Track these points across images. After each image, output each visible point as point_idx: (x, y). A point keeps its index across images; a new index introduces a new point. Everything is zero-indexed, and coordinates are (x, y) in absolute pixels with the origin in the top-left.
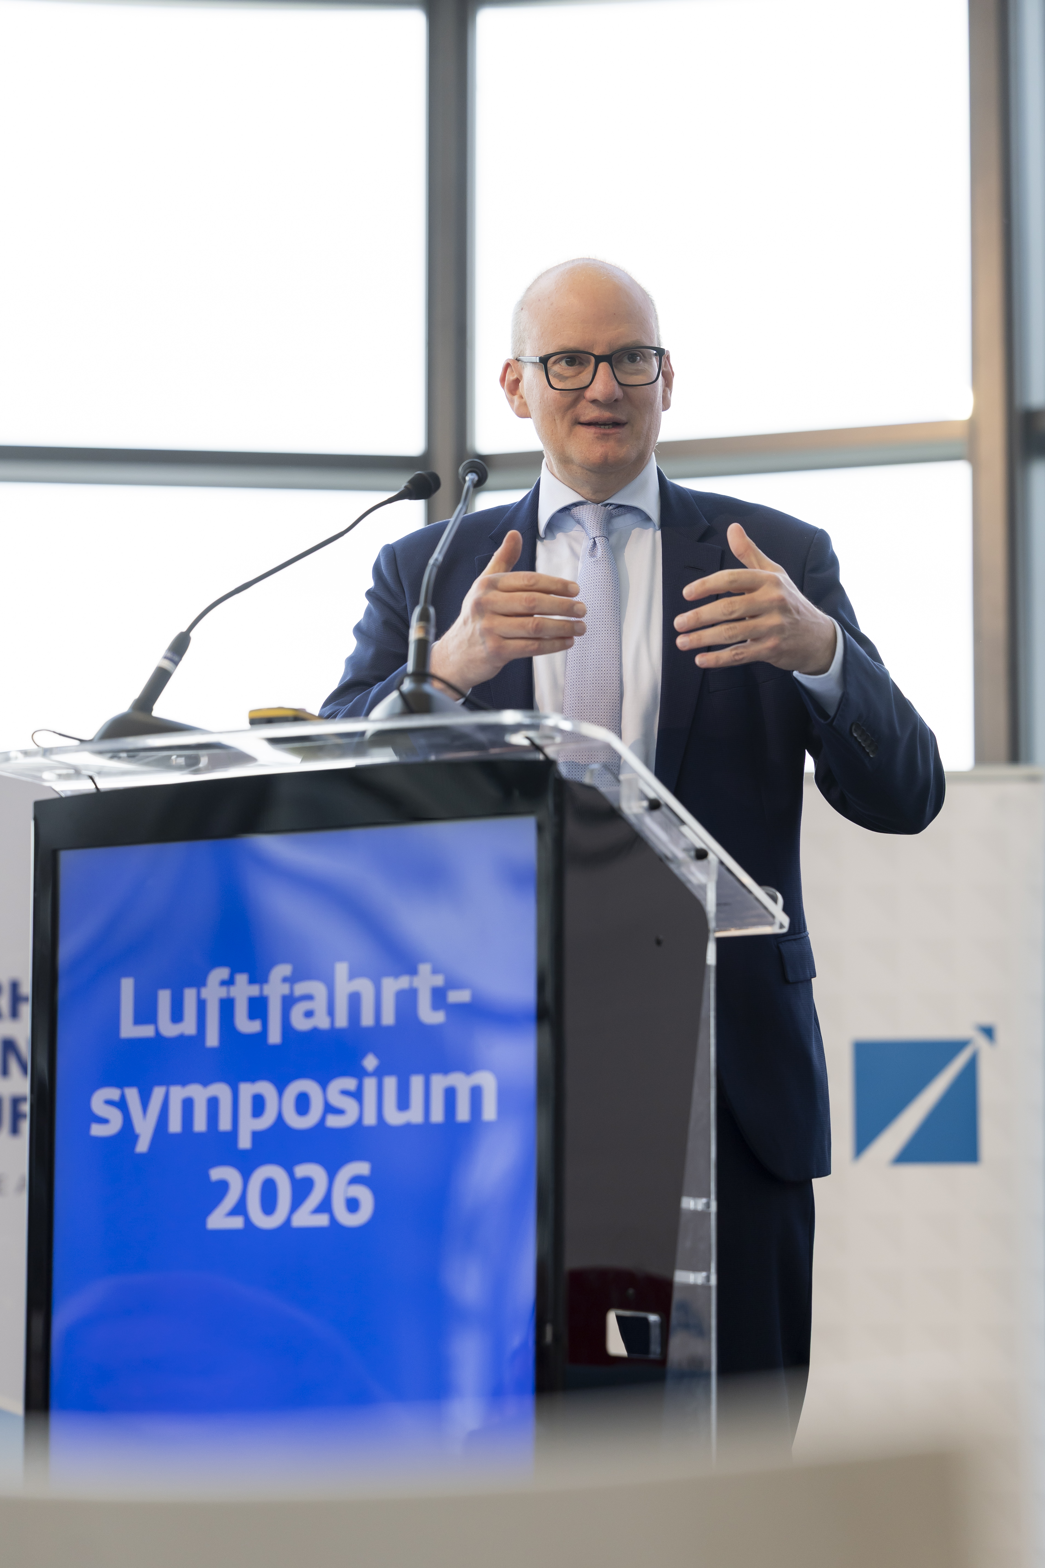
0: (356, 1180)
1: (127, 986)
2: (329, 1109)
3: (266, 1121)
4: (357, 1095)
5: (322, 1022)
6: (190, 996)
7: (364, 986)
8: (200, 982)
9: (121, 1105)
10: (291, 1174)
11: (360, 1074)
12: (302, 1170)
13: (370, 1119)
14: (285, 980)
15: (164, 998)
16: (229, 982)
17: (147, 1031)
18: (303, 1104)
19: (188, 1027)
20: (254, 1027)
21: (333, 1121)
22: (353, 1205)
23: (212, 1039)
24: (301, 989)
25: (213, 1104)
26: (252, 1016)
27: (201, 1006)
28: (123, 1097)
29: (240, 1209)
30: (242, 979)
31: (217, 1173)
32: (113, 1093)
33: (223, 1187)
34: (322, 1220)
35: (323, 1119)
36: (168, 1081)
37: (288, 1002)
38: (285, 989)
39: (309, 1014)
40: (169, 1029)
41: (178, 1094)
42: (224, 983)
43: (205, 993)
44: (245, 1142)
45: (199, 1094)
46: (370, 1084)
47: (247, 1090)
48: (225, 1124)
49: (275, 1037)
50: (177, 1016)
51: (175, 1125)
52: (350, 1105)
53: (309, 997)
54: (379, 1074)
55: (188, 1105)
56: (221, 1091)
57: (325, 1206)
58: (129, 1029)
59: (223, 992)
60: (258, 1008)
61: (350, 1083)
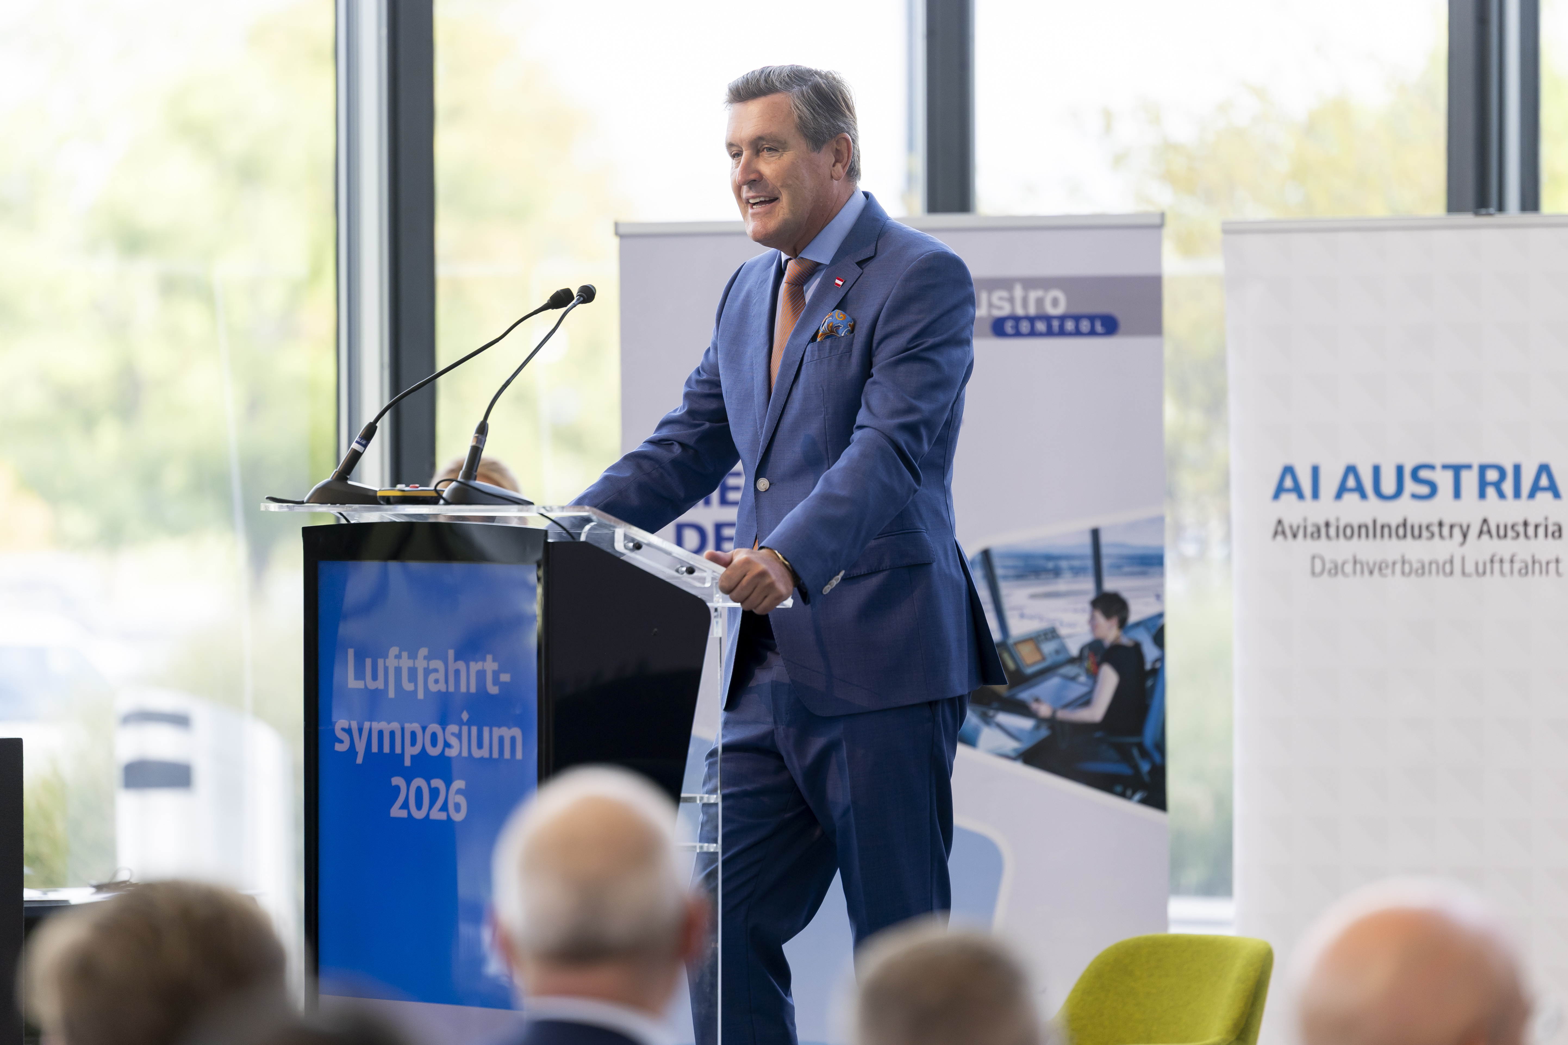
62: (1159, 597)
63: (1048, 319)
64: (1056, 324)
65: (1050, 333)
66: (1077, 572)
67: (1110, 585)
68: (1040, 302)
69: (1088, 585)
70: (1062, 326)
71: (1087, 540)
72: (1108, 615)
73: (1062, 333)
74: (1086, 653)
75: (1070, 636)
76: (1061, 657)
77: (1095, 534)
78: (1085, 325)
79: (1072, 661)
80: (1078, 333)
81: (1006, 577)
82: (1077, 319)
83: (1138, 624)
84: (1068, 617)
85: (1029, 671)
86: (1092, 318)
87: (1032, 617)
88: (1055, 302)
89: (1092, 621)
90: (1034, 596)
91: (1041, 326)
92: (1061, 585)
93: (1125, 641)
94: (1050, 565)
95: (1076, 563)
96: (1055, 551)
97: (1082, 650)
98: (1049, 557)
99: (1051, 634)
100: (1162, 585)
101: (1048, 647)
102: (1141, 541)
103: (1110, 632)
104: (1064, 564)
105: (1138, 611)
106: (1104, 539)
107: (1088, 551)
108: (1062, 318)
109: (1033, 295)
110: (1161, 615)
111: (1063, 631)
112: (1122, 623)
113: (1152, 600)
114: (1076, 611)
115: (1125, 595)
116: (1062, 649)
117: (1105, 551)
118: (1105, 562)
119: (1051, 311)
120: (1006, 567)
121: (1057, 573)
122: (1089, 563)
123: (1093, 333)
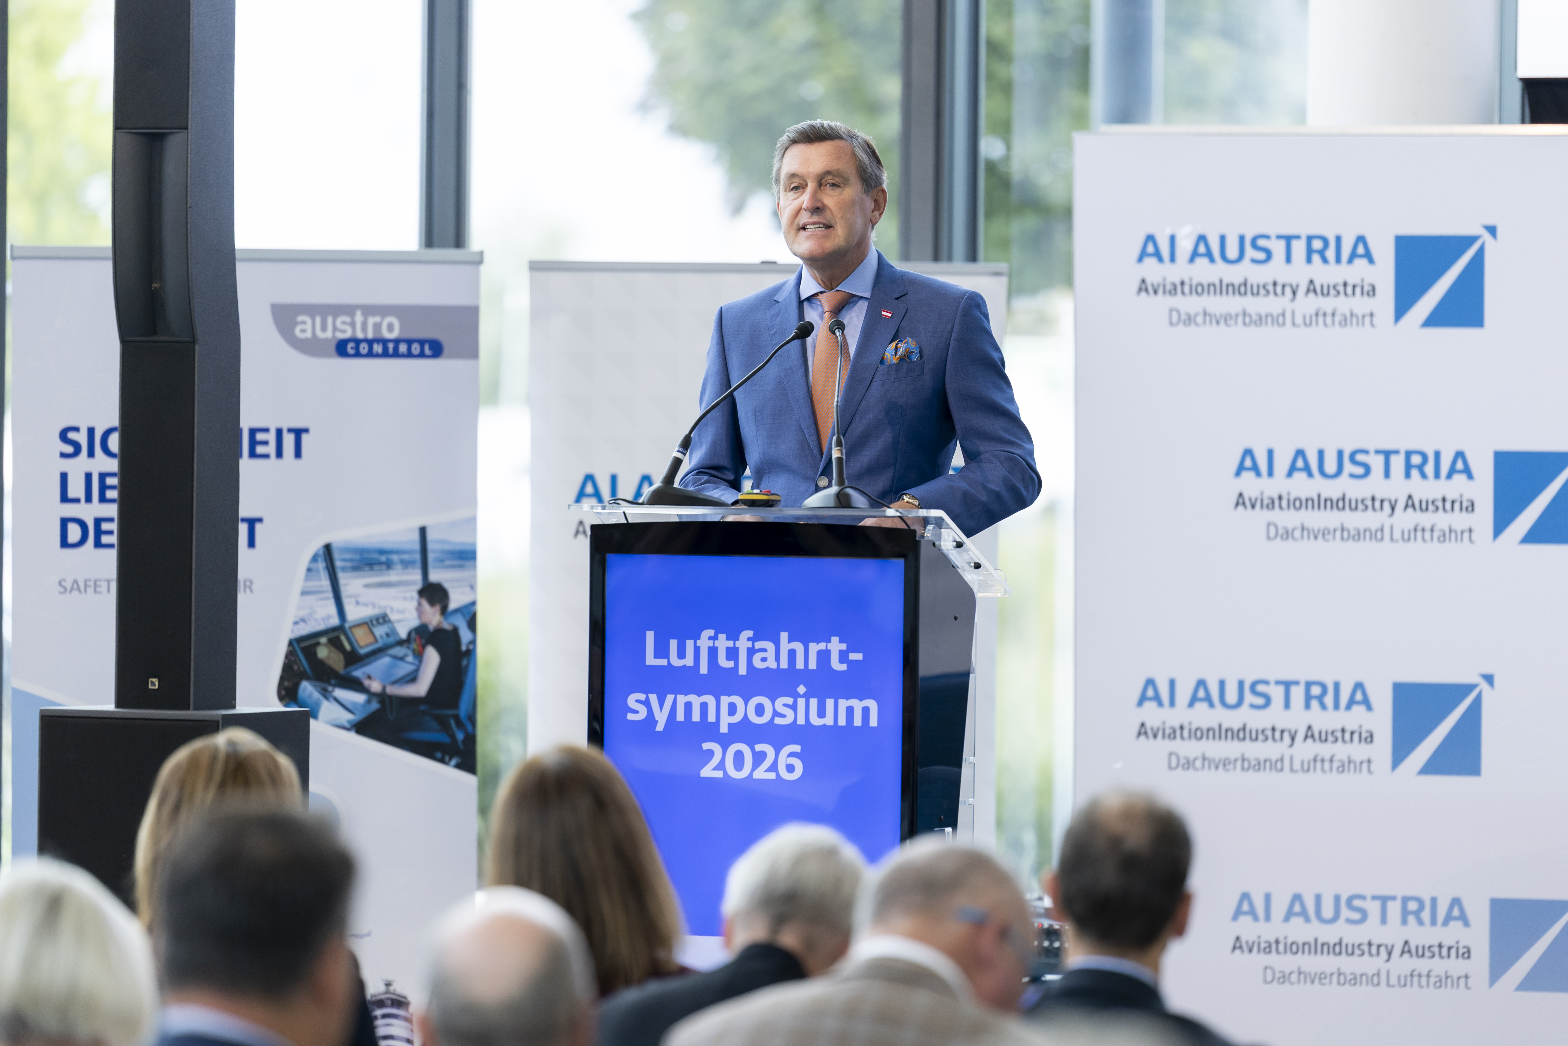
0: (791, 755)
1: (650, 636)
2: (776, 714)
3: (737, 718)
4: (794, 707)
5: (772, 664)
6: (690, 644)
7: (798, 647)
8: (697, 637)
9: (647, 703)
10: (753, 750)
11: (796, 696)
12: (759, 747)
13: (801, 721)
14: (749, 639)
15: (673, 644)
16: (714, 638)
17: (663, 662)
18: (760, 710)
19: (689, 661)
20: (731, 664)
21: (778, 721)
22: (790, 768)
23: (704, 669)
24: (759, 645)
25: (704, 707)
26: (728, 658)
27: (697, 650)
28: (647, 698)
29: (721, 766)
30: (722, 637)
31: (706, 746)
32: (642, 697)
33: (711, 753)
34: (772, 776)
35: (772, 719)
36: (676, 693)
37: (751, 652)
38: (750, 644)
39: (764, 660)
40: (676, 662)
41: (682, 699)
42: (710, 638)
43: (699, 643)
44: (724, 729)
45: (696, 701)
46: (801, 702)
47: (725, 700)
48: (711, 718)
49: (743, 670)
50: (682, 655)
51: (680, 717)
52: (790, 713)
53: (765, 650)
54: (807, 696)
55: (688, 706)
56: (710, 699)
57: (774, 768)
58: (651, 660)
59: (711, 643)
60: (732, 654)
61: (790, 701)
62: (473, 587)
63: (384, 342)
64: (391, 346)
65: (385, 354)
66: (406, 564)
67: (435, 576)
68: (377, 326)
69: (415, 576)
70: (396, 349)
71: (416, 536)
72: (432, 603)
73: (396, 354)
74: (413, 635)
75: (399, 621)
76: (391, 640)
77: (423, 531)
78: (416, 348)
79: (401, 643)
80: (409, 355)
81: (344, 569)
82: (409, 342)
83: (456, 611)
84: (398, 604)
85: (362, 651)
86: (422, 342)
87: (366, 605)
88: (390, 327)
89: (419, 609)
90: (367, 586)
91: (378, 348)
92: (393, 576)
93: (446, 626)
94: (383, 558)
95: (406, 557)
96: (387, 546)
97: (409, 634)
98: (382, 552)
99: (383, 619)
100: (475, 577)
101: (380, 631)
102: (458, 539)
103: (433, 618)
104: (395, 557)
105: (456, 600)
106: (430, 536)
107: (417, 546)
108: (397, 342)
109: (372, 321)
110: (474, 603)
111: (393, 617)
112: (444, 611)
113: (468, 589)
114: (405, 599)
115: (446, 585)
116: (393, 632)
117: (430, 546)
118: (431, 556)
119: (387, 335)
120: (345, 560)
121: (389, 565)
122: (418, 557)
123: (422, 355)
